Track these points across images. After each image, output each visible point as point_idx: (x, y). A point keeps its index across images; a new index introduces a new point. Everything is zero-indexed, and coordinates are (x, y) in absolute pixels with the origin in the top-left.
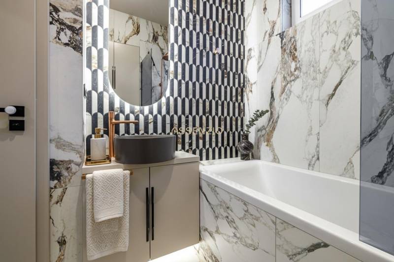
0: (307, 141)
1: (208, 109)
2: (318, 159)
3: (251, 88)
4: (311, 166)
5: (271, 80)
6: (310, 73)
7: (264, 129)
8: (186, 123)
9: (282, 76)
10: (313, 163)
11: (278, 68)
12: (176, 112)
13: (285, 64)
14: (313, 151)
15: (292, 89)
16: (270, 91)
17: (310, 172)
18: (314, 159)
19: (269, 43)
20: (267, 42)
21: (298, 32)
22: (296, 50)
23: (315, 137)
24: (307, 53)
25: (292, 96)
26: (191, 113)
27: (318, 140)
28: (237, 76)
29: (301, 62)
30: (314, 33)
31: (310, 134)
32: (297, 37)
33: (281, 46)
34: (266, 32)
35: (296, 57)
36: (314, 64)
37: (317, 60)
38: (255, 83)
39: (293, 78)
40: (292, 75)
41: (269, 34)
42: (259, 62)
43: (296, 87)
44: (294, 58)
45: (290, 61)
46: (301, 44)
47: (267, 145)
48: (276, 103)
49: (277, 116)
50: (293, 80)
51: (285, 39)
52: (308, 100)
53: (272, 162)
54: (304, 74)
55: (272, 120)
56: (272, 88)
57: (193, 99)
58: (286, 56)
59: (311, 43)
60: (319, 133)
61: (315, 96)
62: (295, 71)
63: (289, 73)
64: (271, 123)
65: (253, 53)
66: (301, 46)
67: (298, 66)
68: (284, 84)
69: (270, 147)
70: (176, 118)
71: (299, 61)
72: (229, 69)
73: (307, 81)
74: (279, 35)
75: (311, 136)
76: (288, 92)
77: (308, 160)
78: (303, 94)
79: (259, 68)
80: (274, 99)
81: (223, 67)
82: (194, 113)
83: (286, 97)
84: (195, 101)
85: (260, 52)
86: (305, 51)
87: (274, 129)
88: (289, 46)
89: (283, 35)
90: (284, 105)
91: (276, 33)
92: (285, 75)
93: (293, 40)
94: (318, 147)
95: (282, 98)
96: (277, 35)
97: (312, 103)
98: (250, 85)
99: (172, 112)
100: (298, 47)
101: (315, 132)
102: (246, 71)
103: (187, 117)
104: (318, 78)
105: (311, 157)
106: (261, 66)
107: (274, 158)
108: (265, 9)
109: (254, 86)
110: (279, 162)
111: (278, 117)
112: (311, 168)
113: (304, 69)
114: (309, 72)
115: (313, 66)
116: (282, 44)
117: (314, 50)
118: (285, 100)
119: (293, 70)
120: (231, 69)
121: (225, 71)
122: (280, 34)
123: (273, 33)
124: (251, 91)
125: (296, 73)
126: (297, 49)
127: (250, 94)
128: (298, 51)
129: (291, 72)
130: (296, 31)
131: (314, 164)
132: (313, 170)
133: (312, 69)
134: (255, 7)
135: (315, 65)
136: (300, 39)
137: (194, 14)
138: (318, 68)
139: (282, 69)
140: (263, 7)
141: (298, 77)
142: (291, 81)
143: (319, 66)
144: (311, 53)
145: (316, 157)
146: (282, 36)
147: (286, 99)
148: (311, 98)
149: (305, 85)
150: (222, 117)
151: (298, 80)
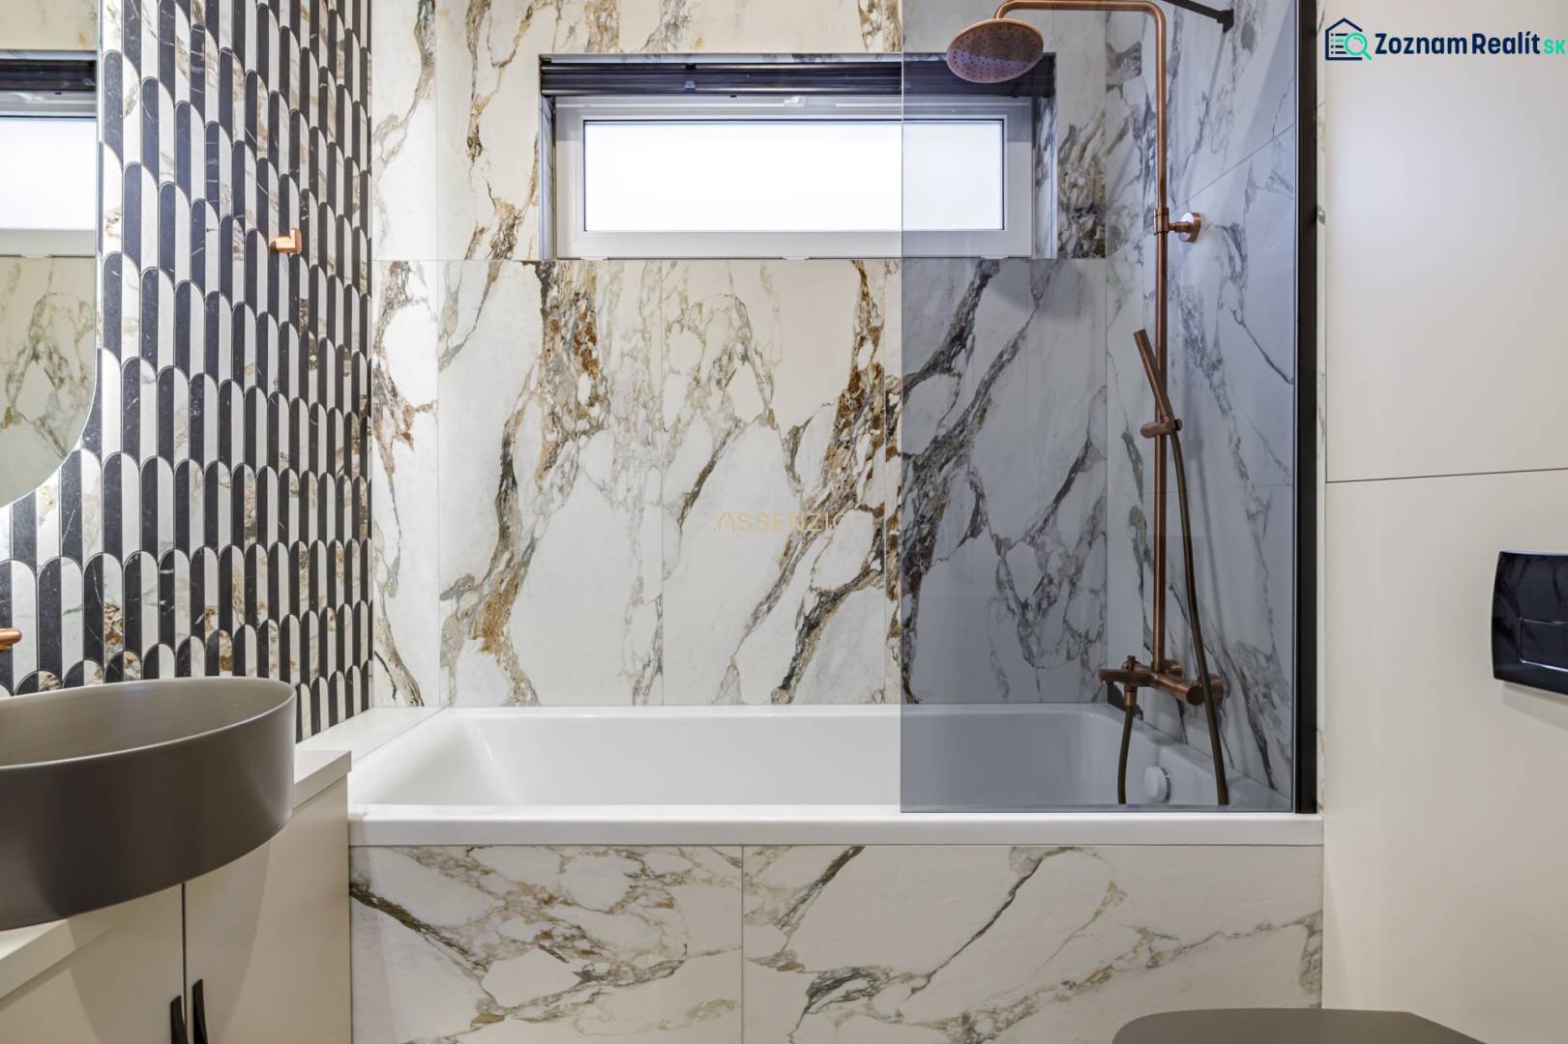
0: (628, 622)
1: (254, 513)
2: (660, 669)
3: (408, 426)
4: (639, 692)
5: (503, 414)
6: (635, 425)
7: (471, 589)
8: (161, 597)
9: (547, 410)
10: (644, 684)
11: (529, 377)
12: (113, 544)
13: (557, 371)
14: (645, 649)
15: (582, 459)
16: (500, 452)
17: (639, 712)
18: (649, 671)
19: (492, 278)
20: (485, 271)
21: (599, 287)
22: (593, 339)
23: (650, 610)
24: (627, 359)
25: (581, 480)
26: (182, 541)
27: (660, 616)
28: (348, 365)
29: (609, 379)
30: (646, 312)
31: (636, 602)
32: (599, 300)
33: (541, 306)
34: (482, 231)
35: (595, 362)
36: (647, 399)
37: (657, 393)
38: (426, 408)
39: (583, 425)
40: (582, 415)
41: (494, 246)
42: (445, 334)
43: (595, 454)
44: (589, 364)
45: (573, 371)
46: (609, 324)
47: (486, 648)
48: (524, 498)
49: (527, 543)
50: (585, 432)
51: (556, 288)
52: (630, 500)
53: (508, 703)
54: (619, 420)
55: (507, 556)
56: (506, 444)
57: (193, 465)
58: (559, 345)
59: (639, 335)
60: (660, 597)
61: (651, 495)
62: (591, 405)
63: (572, 406)
64: (502, 566)
65: (414, 287)
66: (609, 335)
67: (601, 391)
68: (552, 437)
69: (497, 652)
70: (113, 573)
71: (604, 379)
72: (322, 333)
73: (628, 445)
74: (532, 268)
75: (640, 606)
76: (567, 465)
77: (631, 676)
78: (615, 479)
79: (448, 357)
80: (514, 483)
81: (305, 320)
82: (197, 539)
83: (558, 482)
84: (200, 476)
85: (454, 298)
86: (623, 355)
87: (514, 587)
88: (569, 320)
89: (548, 272)
90: (553, 507)
91: (520, 252)
92: (558, 409)
93: (583, 304)
94: (658, 635)
95: (546, 484)
96: (525, 263)
97: (642, 510)
98: (399, 414)
99: (93, 543)
100: (600, 331)
101: (650, 594)
102: (378, 348)
103: (168, 562)
104: (659, 443)
105: (639, 666)
106: (459, 348)
107: (516, 690)
108: (474, 143)
109: (419, 419)
110: (535, 701)
111: (532, 547)
112: (639, 699)
113: (618, 404)
114: (633, 418)
115: (645, 406)
116: (544, 302)
117: (647, 361)
118: (556, 490)
119: (583, 397)
120: (331, 334)
121: (311, 336)
122: (537, 264)
123: (510, 248)
124: (407, 436)
125: (596, 411)
126: (599, 338)
127: (400, 447)
128: (599, 345)
129: (578, 404)
130: (594, 278)
131: (648, 687)
132: (645, 703)
133: (642, 412)
134: (422, 104)
135: (651, 404)
136: (605, 311)
137: (194, 22)
138: (658, 416)
139: (549, 387)
140: (465, 134)
141: (599, 427)
142: (576, 435)
143: (660, 410)
144: (639, 365)
145: (654, 664)
146: (545, 273)
147: (561, 489)
148: (638, 499)
149: (620, 454)
150: (302, 547)
151: (599, 436)
